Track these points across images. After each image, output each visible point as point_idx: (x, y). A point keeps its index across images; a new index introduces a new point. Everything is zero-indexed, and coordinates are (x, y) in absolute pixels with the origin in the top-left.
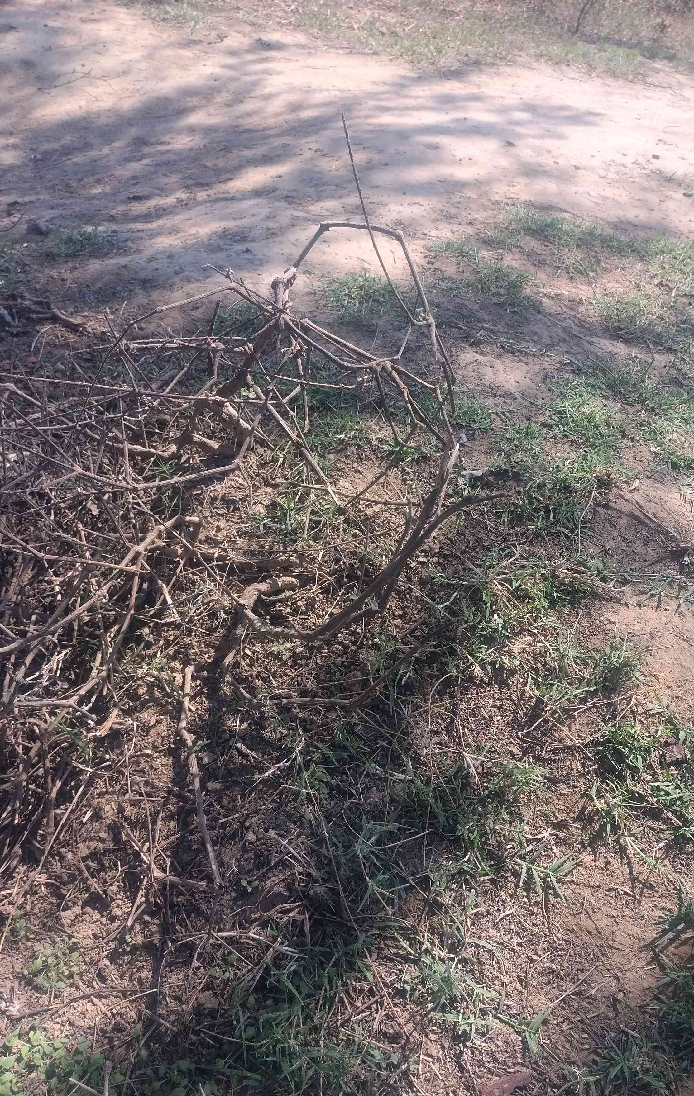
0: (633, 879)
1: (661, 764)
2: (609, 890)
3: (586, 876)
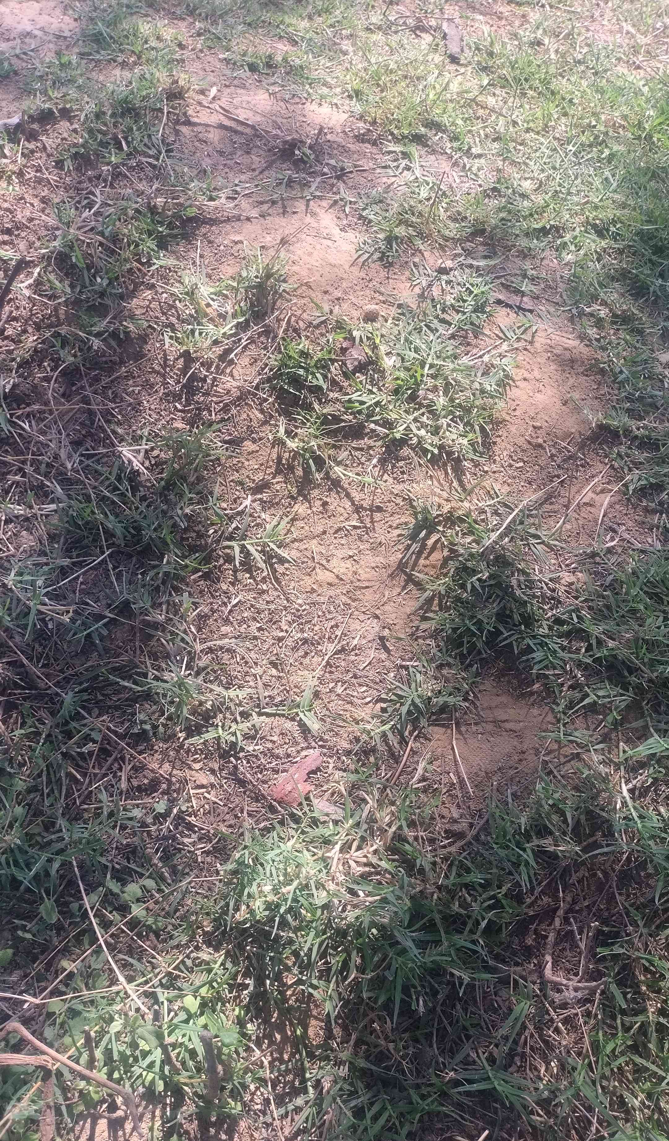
0: (358, 509)
1: (345, 375)
2: (336, 532)
3: (307, 528)
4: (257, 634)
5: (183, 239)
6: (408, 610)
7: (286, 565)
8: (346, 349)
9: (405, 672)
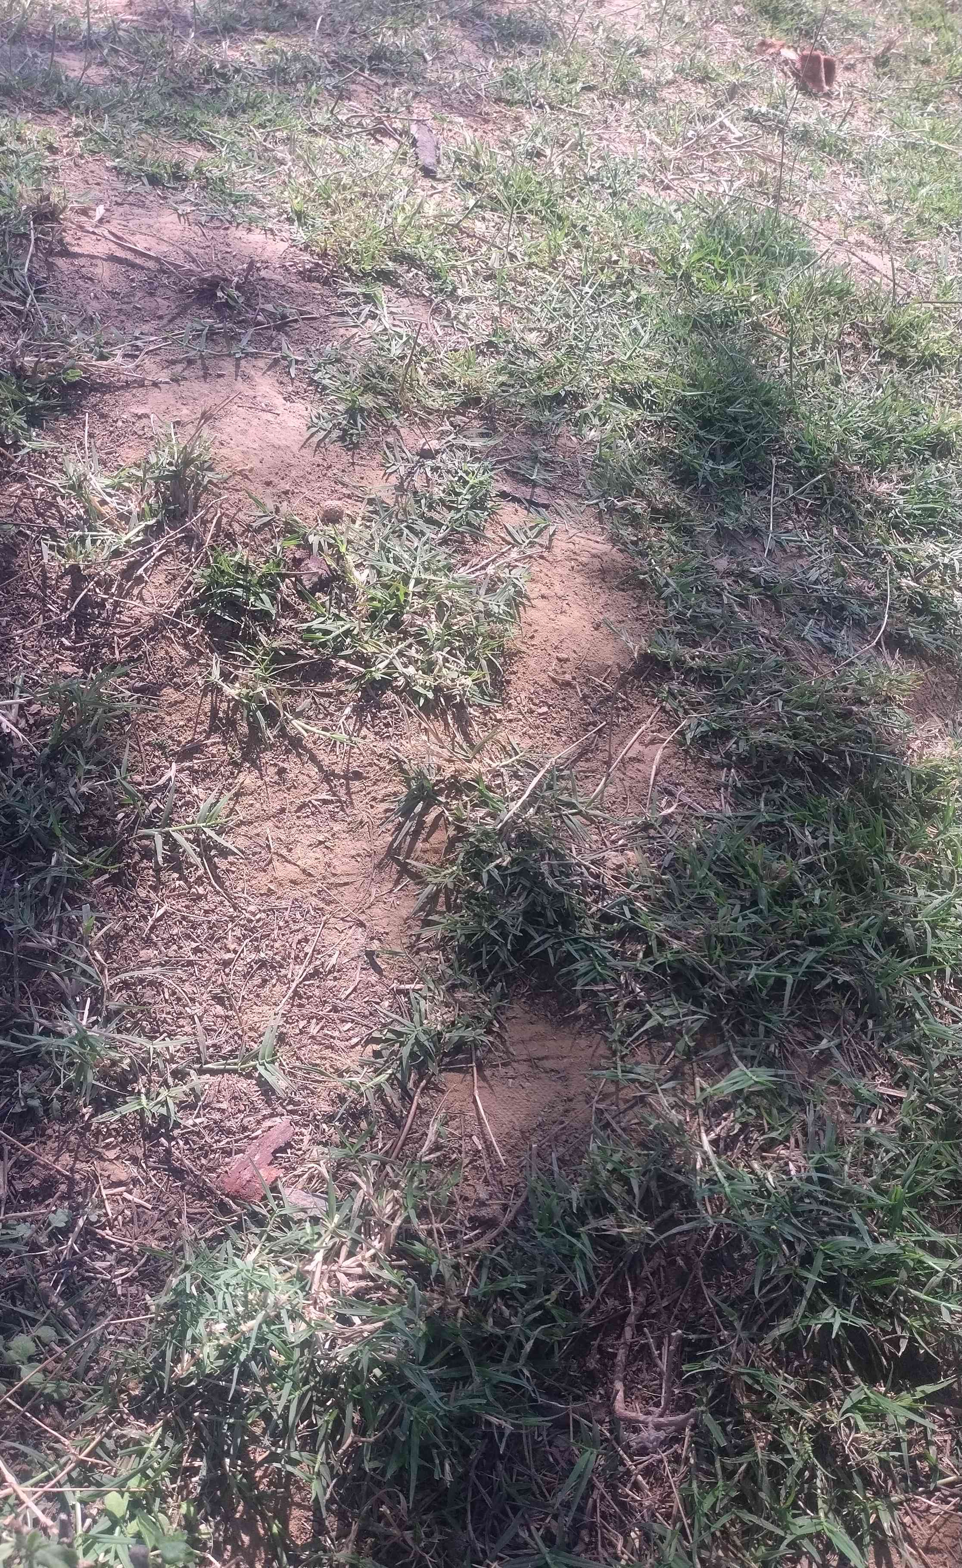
0: (328, 776)
1: (301, 595)
2: (299, 809)
3: (258, 805)
4: (192, 958)
5: (64, 411)
6: (404, 913)
7: (231, 858)
8: (301, 560)
9: (404, 999)
